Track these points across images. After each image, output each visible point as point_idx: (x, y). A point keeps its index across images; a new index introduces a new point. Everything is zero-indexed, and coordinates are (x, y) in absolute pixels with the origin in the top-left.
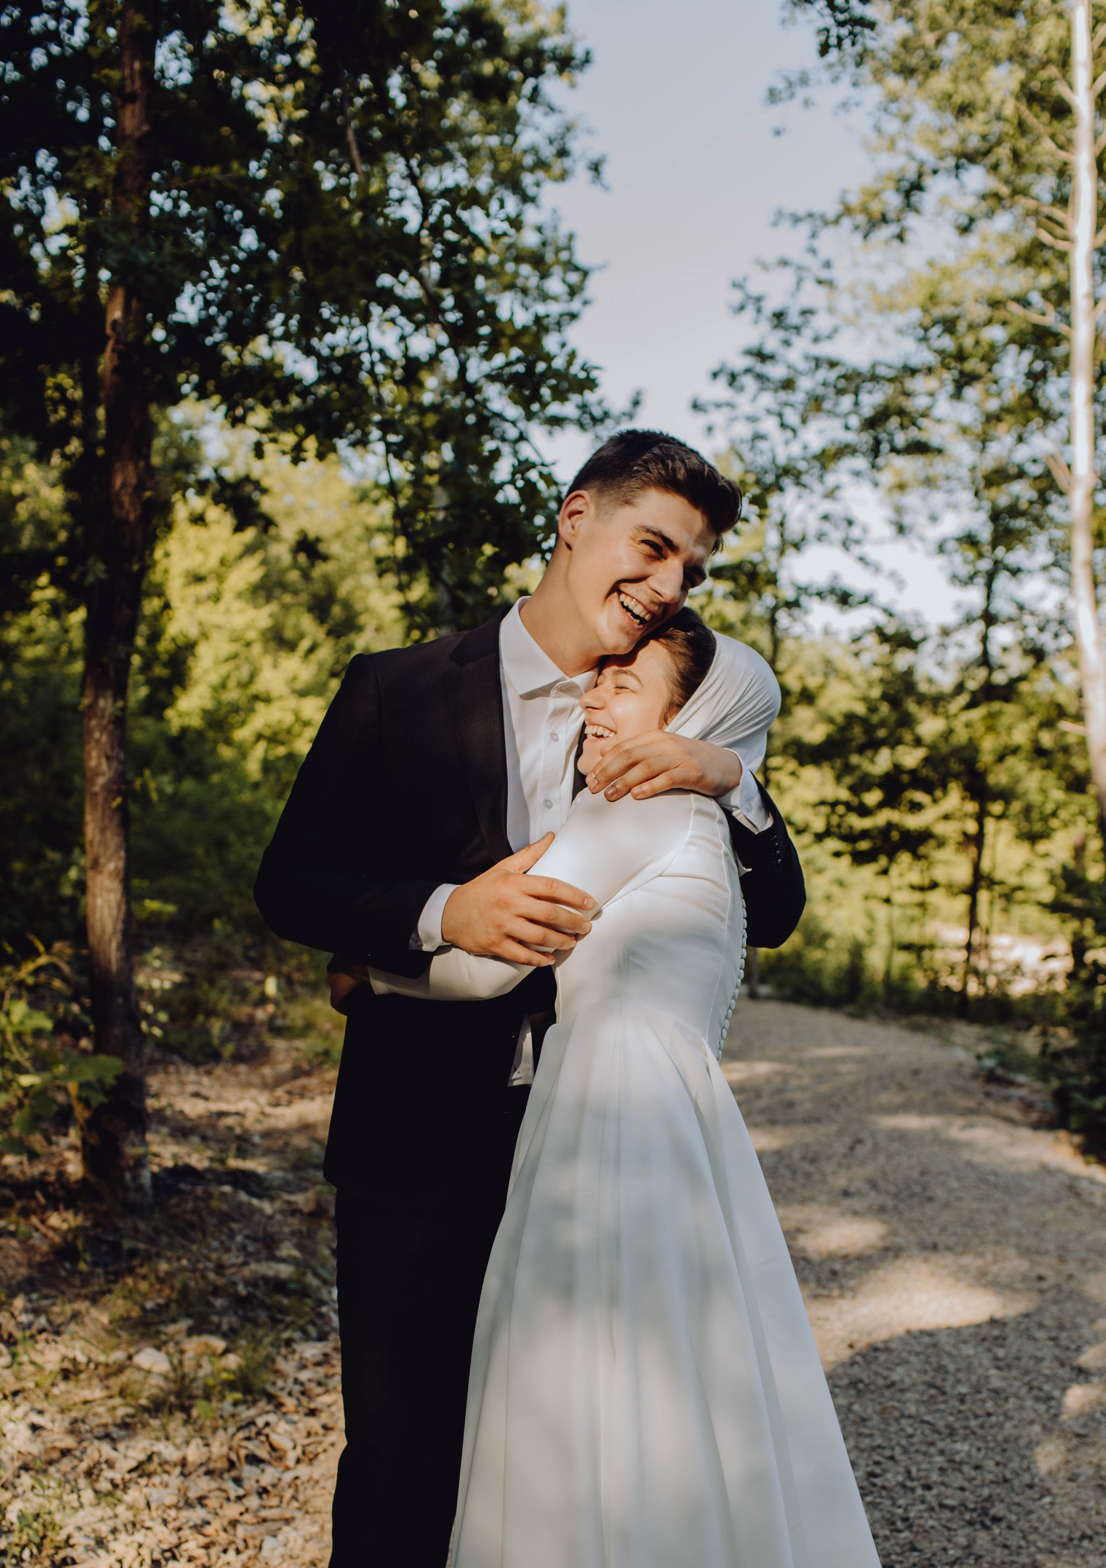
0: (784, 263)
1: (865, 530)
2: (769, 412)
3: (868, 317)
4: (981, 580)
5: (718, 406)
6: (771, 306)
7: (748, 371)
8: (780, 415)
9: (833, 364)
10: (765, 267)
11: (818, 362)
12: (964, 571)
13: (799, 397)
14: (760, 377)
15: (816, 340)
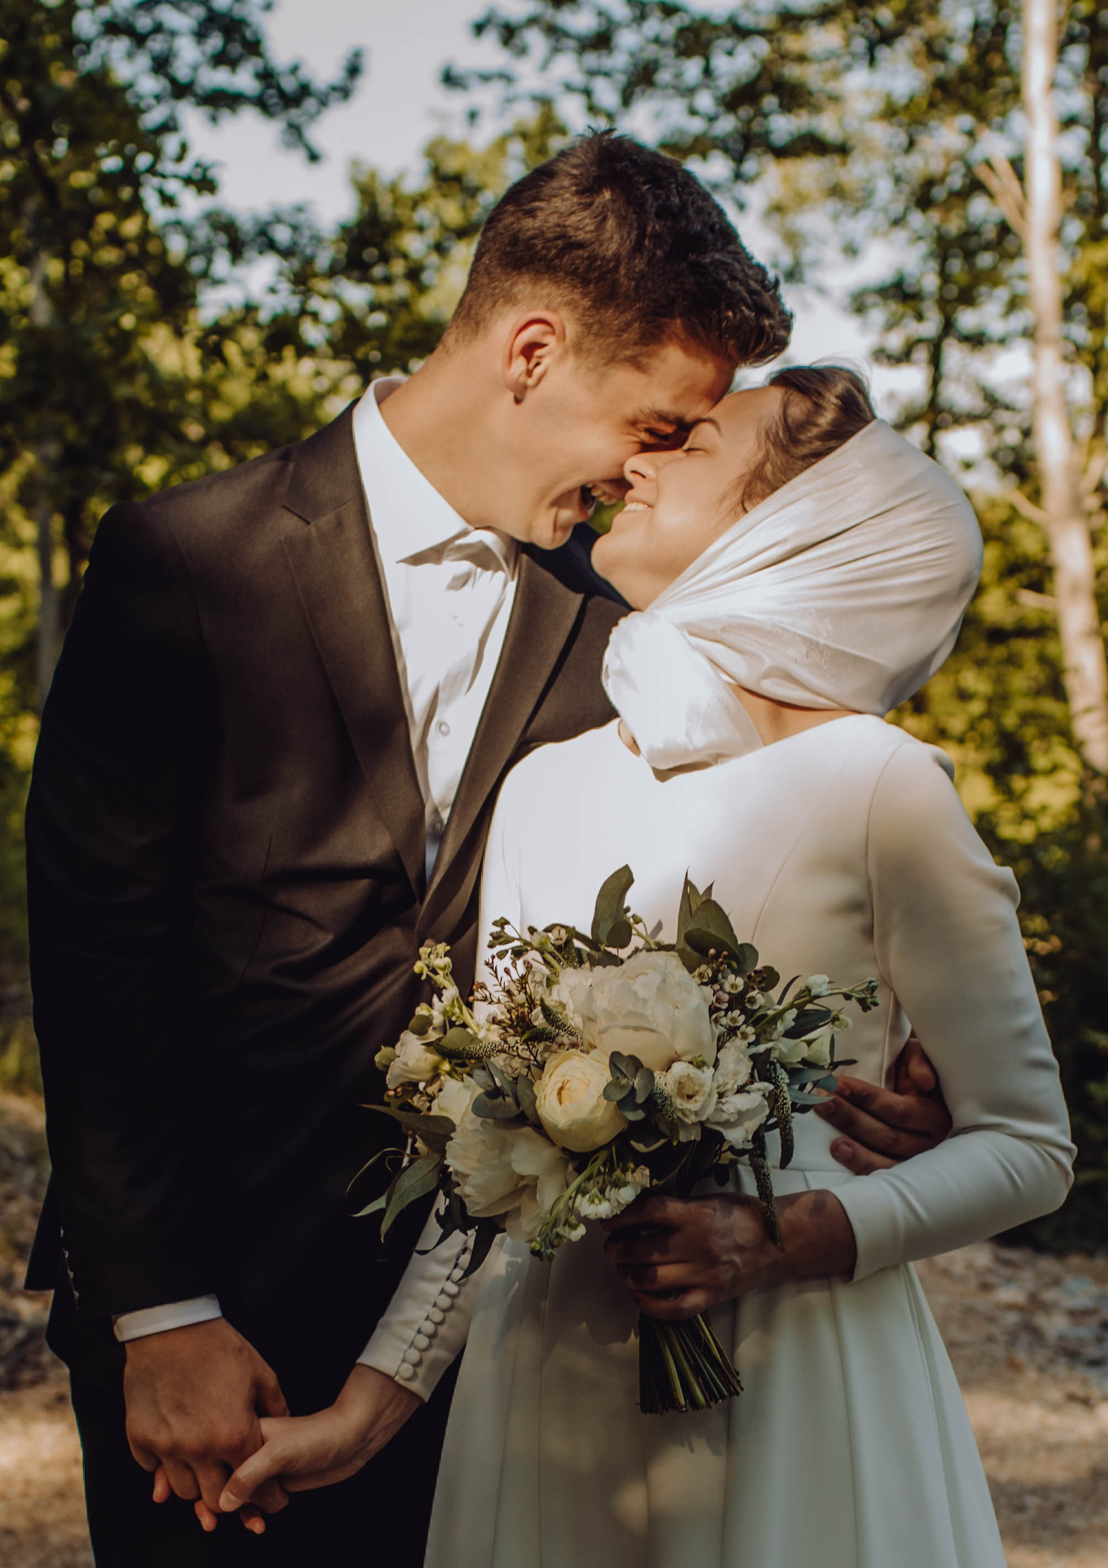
2: (569, 88)
4: (921, 354)
5: (485, 78)
7: (533, 21)
8: (587, 93)
12: (895, 341)
14: (554, 32)
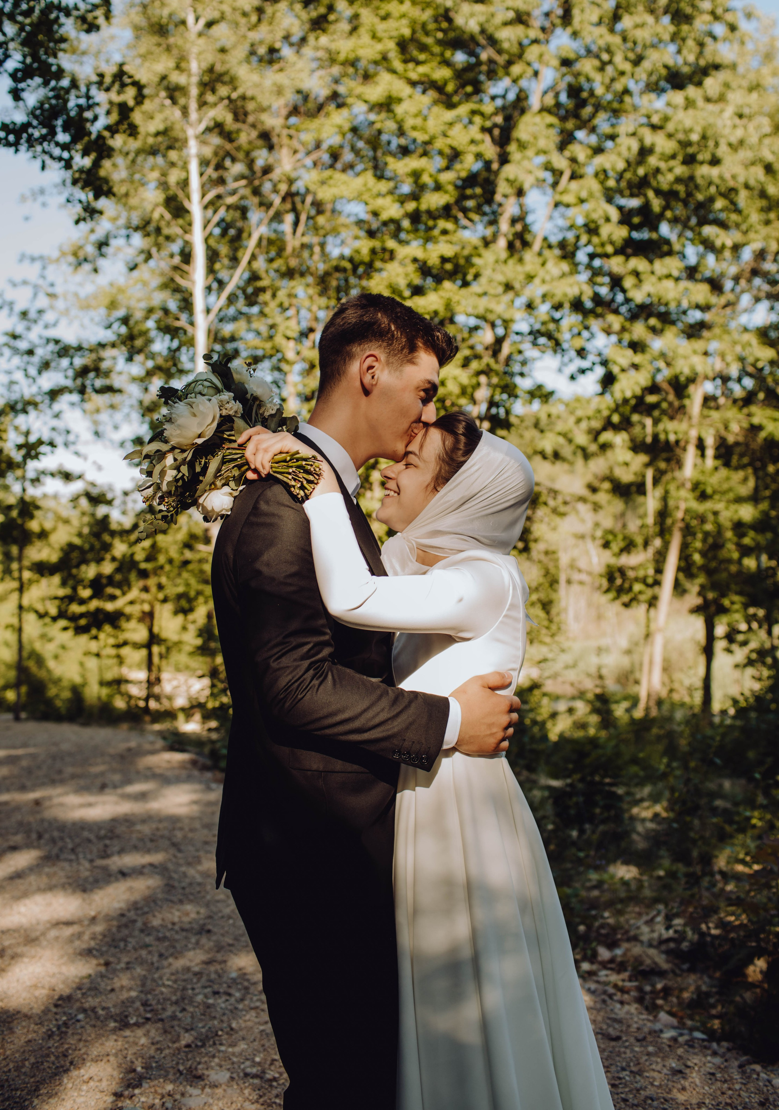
0: (25, 283)
1: (77, 436)
3: (74, 312)
6: (19, 308)
7: (5, 345)
8: (25, 370)
9: (57, 342)
10: (14, 285)
11: (48, 341)
13: (36, 359)
14: (12, 348)
15: (46, 327)
